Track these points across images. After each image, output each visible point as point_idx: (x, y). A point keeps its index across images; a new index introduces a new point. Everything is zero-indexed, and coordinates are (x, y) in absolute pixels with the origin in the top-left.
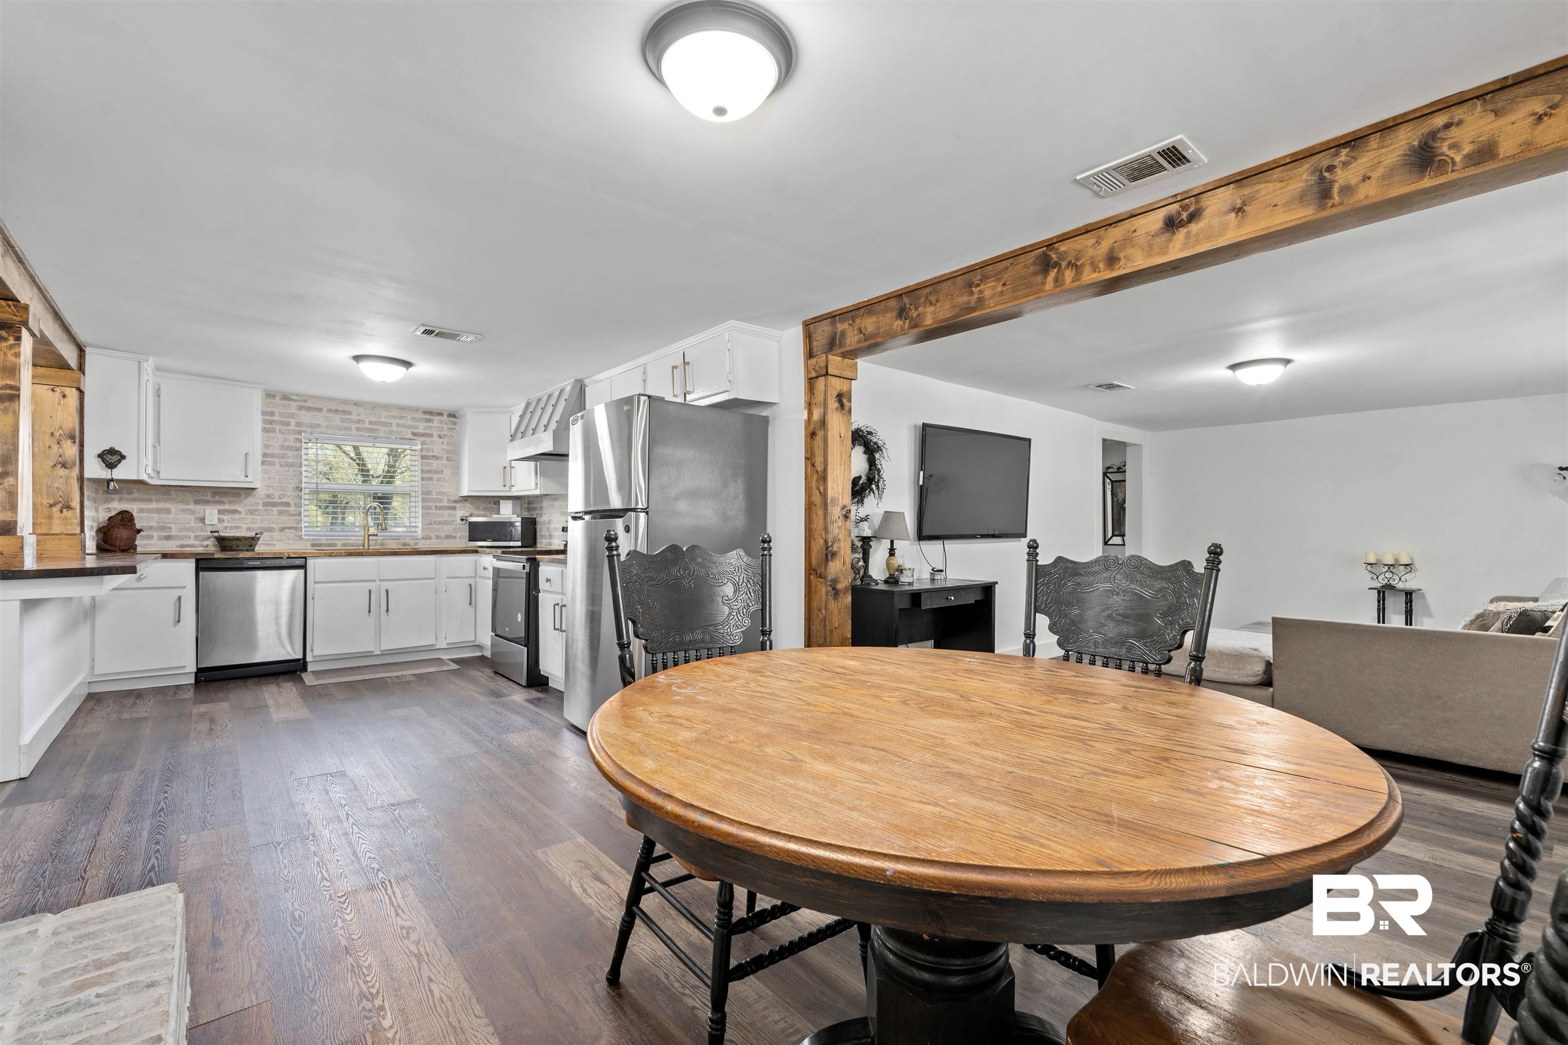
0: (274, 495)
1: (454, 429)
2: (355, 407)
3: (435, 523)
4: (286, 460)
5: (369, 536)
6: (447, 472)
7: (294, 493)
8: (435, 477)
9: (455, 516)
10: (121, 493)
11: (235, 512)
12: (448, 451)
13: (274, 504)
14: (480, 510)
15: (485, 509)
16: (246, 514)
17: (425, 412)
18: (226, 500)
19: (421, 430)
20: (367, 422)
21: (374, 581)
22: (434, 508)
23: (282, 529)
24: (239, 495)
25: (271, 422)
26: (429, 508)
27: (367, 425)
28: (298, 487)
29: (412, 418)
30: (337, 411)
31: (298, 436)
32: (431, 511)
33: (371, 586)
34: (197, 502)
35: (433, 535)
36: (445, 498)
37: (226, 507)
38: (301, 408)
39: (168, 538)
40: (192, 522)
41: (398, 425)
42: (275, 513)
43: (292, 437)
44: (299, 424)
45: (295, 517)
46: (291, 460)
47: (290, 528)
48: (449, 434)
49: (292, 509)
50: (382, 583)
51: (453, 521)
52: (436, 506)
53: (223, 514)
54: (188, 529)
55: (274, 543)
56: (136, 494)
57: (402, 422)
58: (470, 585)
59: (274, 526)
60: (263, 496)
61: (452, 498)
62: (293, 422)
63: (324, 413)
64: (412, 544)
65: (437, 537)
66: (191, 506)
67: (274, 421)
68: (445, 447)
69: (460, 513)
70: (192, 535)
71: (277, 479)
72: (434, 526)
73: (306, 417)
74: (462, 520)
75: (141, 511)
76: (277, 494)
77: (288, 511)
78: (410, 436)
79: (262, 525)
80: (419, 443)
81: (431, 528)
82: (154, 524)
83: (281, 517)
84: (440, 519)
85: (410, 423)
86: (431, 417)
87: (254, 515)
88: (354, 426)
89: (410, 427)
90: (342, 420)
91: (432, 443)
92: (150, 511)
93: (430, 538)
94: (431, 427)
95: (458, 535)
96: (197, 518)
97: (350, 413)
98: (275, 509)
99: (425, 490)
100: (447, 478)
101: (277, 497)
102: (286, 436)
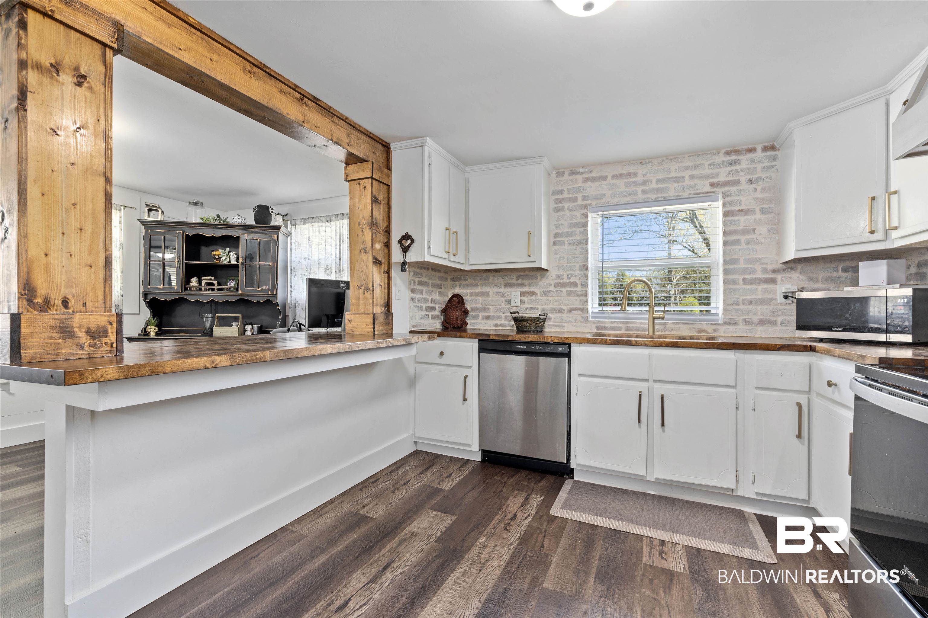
0: (563, 275)
1: (773, 167)
2: (641, 166)
3: (743, 303)
4: (573, 238)
5: (654, 319)
6: (762, 230)
7: (582, 273)
8: (743, 238)
9: (774, 292)
10: (460, 280)
11: (533, 293)
12: (762, 201)
13: (563, 285)
14: (817, 281)
15: (827, 280)
16: (541, 296)
17: (728, 153)
18: (526, 282)
19: (722, 178)
20: (654, 181)
21: (647, 381)
22: (741, 282)
23: (570, 311)
24: (535, 277)
25: (561, 201)
26: (734, 282)
27: (654, 186)
28: (584, 266)
29: (710, 165)
30: (621, 175)
31: (584, 211)
32: (737, 287)
33: (643, 386)
34: (507, 285)
35: (740, 319)
36: (759, 268)
37: (527, 289)
38: (586, 180)
39: (488, 318)
40: (503, 304)
41: (692, 177)
42: (564, 294)
43: (578, 213)
44: (585, 198)
45: (581, 298)
46: (578, 238)
47: (577, 309)
48: (764, 175)
49: (579, 289)
50: (657, 386)
51: (771, 300)
52: (744, 279)
53: (524, 296)
54: (501, 310)
55: (563, 324)
56: (469, 280)
57: (696, 172)
58: (799, 405)
59: (564, 307)
60: (554, 277)
61: (770, 267)
62: (579, 196)
63: (609, 180)
64: (710, 330)
65: (747, 322)
66: (502, 290)
67: (563, 199)
68: (759, 195)
69: (782, 288)
70: (503, 315)
71: (566, 259)
72: (742, 307)
73: (592, 189)
74: (786, 297)
75: (472, 294)
76: (565, 274)
77: (576, 291)
78: (708, 189)
79: (554, 307)
80: (720, 196)
81: (737, 310)
82: (479, 306)
83: (569, 298)
84: (752, 297)
85: (708, 171)
86: (737, 157)
87: (547, 296)
88: (639, 189)
89: (708, 177)
90: (627, 185)
91: (739, 192)
92: (476, 294)
93: (736, 324)
94: (737, 171)
95: (779, 319)
96: (506, 300)
97: (635, 175)
98: (564, 290)
99: (728, 258)
100: (761, 239)
101: (566, 277)
102: (573, 213)
